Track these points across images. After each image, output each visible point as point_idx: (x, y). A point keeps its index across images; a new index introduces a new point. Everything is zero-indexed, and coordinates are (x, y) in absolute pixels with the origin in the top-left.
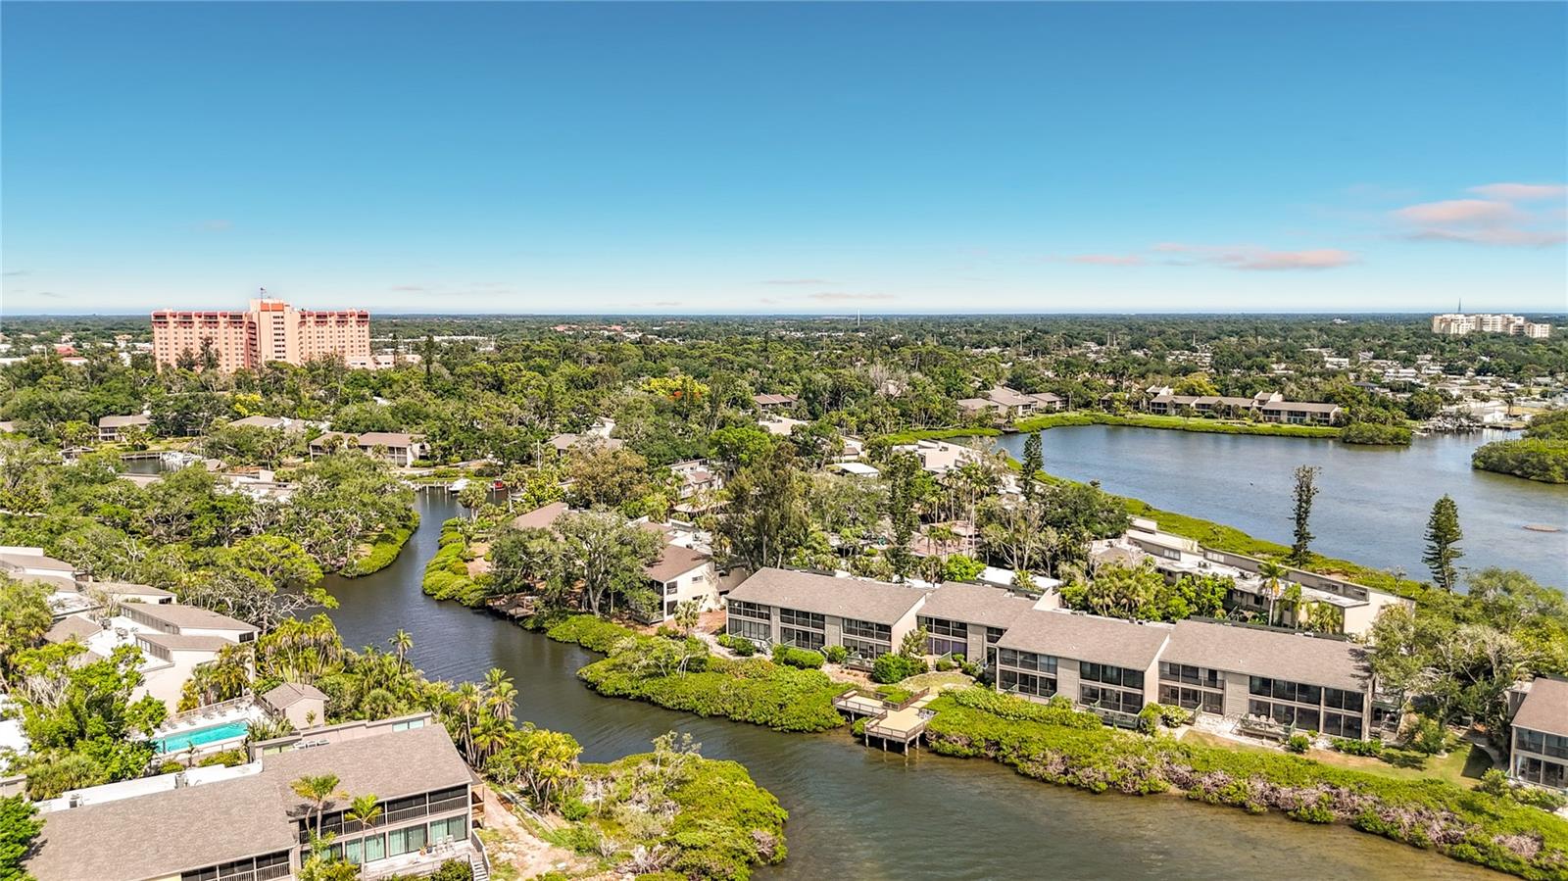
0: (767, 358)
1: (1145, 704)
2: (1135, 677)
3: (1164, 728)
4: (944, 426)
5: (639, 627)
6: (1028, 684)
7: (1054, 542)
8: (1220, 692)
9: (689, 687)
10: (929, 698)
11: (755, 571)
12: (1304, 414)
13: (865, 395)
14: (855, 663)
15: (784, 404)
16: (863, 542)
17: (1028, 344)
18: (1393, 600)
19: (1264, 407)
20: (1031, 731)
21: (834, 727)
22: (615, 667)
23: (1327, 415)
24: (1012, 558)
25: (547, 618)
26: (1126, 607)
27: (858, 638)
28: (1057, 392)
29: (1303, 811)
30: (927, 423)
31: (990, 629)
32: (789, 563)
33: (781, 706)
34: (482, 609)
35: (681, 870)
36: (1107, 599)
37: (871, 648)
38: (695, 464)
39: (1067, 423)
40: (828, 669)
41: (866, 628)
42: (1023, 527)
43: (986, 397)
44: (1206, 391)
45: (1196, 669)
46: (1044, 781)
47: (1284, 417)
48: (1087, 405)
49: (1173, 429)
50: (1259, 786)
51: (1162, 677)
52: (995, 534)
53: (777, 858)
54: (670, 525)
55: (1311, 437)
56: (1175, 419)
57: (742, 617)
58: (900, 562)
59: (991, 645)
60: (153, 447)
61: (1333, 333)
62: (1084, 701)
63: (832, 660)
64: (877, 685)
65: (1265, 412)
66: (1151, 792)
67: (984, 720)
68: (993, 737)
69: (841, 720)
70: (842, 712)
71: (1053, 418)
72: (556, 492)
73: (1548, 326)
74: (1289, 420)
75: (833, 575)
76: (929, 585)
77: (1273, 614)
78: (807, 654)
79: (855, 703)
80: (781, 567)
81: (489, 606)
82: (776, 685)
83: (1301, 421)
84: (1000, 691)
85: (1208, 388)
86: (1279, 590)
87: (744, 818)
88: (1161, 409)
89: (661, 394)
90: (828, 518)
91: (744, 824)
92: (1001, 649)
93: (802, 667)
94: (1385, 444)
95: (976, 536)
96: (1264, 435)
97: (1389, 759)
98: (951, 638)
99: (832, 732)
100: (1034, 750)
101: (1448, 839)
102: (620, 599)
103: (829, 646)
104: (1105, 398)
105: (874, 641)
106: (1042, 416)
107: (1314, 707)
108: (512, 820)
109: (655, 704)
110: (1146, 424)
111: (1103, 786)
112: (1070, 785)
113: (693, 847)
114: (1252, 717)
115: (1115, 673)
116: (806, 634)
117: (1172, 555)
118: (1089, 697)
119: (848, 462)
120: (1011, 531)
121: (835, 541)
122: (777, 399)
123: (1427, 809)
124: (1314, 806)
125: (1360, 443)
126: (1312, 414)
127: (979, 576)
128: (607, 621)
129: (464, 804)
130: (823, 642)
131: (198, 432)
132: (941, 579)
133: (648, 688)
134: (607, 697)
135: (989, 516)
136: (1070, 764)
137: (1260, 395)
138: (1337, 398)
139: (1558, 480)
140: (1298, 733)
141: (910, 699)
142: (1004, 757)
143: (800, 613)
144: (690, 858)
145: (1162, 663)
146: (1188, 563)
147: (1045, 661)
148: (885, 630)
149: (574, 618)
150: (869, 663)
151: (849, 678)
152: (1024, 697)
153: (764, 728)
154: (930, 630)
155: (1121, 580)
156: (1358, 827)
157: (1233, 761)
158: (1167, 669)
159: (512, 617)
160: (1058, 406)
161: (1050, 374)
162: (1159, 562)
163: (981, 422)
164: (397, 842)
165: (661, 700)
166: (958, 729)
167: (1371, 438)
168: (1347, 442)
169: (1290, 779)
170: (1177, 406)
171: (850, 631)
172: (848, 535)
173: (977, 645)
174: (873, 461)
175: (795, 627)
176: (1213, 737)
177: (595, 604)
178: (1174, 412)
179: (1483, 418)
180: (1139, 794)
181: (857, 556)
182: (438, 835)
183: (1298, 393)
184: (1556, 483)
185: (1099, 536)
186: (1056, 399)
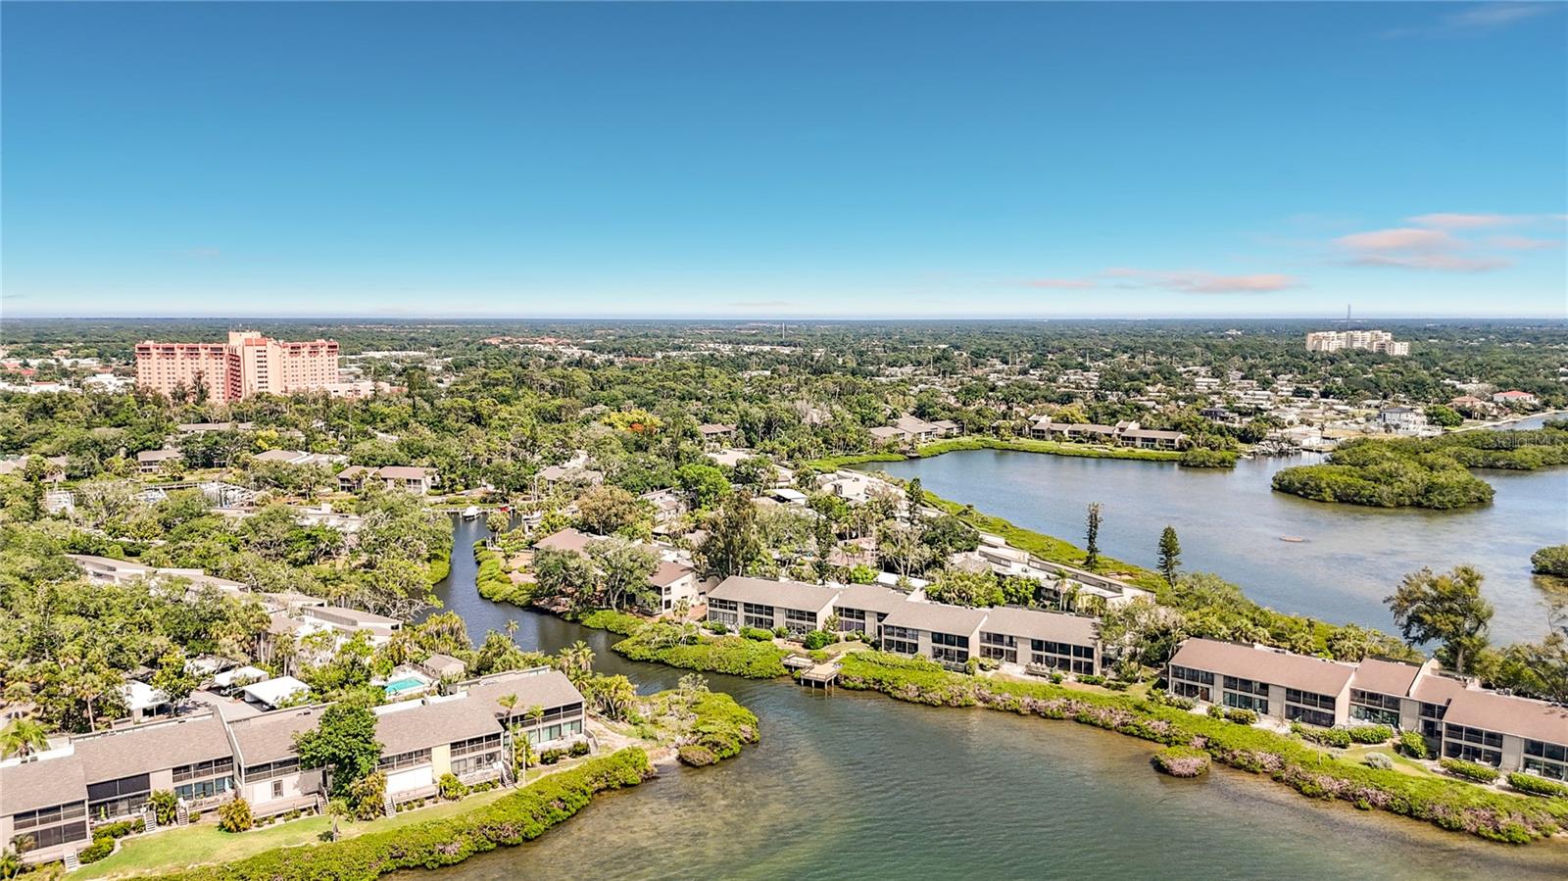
0: (704, 384)
1: (970, 657)
2: (964, 641)
3: (981, 671)
4: (859, 451)
5: (646, 618)
6: (901, 647)
7: (927, 555)
8: (1014, 649)
9: (689, 654)
10: (840, 657)
11: (724, 578)
12: (1154, 440)
13: (793, 425)
14: (793, 637)
15: (725, 433)
16: (796, 555)
17: (938, 365)
18: (1140, 593)
19: (1123, 434)
20: (900, 673)
21: (782, 675)
22: (637, 643)
23: (1173, 441)
24: (900, 566)
25: (580, 613)
26: (965, 599)
27: (795, 621)
28: (955, 420)
29: (1049, 713)
30: (846, 449)
31: (879, 614)
32: (747, 573)
33: (748, 663)
34: (529, 607)
35: (703, 744)
36: (953, 594)
37: (804, 628)
38: (663, 493)
39: (961, 448)
40: (775, 641)
41: (801, 615)
42: (907, 545)
43: (895, 426)
44: (1077, 419)
45: (1002, 636)
46: (906, 701)
47: (1138, 443)
48: (980, 430)
49: (1048, 453)
50: (1027, 700)
51: (982, 641)
52: (889, 550)
53: (755, 739)
54: (657, 545)
55: (1157, 460)
56: (1050, 444)
57: (718, 609)
58: (822, 570)
59: (880, 624)
60: (188, 478)
61: (1216, 351)
62: (935, 657)
63: (778, 636)
64: (808, 651)
65: (1123, 438)
66: (967, 706)
67: (873, 668)
68: (878, 677)
69: (786, 671)
70: (786, 666)
71: (949, 443)
72: (565, 520)
73: (1407, 343)
74: (1143, 445)
75: (777, 580)
76: (842, 586)
77: (1063, 602)
78: (763, 632)
79: (794, 661)
80: (742, 575)
81: (535, 606)
82: (745, 651)
83: (1152, 445)
84: (884, 651)
85: (1079, 417)
86: (1067, 586)
87: (735, 719)
88: (1039, 435)
89: (622, 428)
90: (771, 538)
91: (735, 723)
92: (885, 626)
93: (760, 640)
94: (1214, 467)
95: (877, 550)
96: (1120, 458)
97: (1108, 686)
98: (854, 620)
99: (781, 678)
100: (901, 684)
101: (1124, 724)
102: (631, 598)
103: (776, 627)
104: (994, 425)
105: (805, 623)
106: (942, 441)
107: (1067, 657)
108: (601, 726)
109: (667, 665)
110: (1026, 449)
111: (940, 702)
112: (921, 702)
113: (710, 733)
114: (1033, 664)
115: (953, 639)
116: (761, 620)
117: (1006, 563)
118: (937, 654)
119: (781, 488)
120: (899, 547)
121: (776, 555)
122: (718, 428)
123: (1116, 709)
124: (1055, 710)
125: (1194, 466)
126: (1161, 441)
127: (875, 580)
128: (622, 614)
129: (581, 713)
130: (772, 625)
131: (224, 464)
132: (849, 582)
133: (662, 655)
134: (636, 661)
135: (885, 537)
136: (921, 690)
137: (1121, 424)
138: (1183, 426)
139: (1328, 499)
140: (1058, 672)
141: (827, 658)
142: (884, 688)
143: (757, 606)
144: (707, 738)
145: (981, 633)
146: (1015, 569)
147: (911, 632)
148: (812, 616)
149: (600, 612)
150: (803, 637)
151: (790, 647)
152: (899, 654)
153: (738, 677)
154: (841, 615)
155: (962, 581)
156: (1077, 720)
157: (1015, 688)
158: (985, 636)
159: (554, 613)
160: (955, 432)
161: (952, 400)
162: (996, 568)
163: (890, 448)
164: (545, 734)
165: (670, 662)
166: (858, 674)
167: (1203, 462)
168: (1184, 465)
169: (1045, 697)
170: (1053, 432)
171: (790, 617)
172: (785, 551)
173: (871, 623)
174: (801, 487)
175: (754, 615)
176: (1009, 676)
177: (614, 603)
178: (1050, 437)
179: (1301, 442)
180: (960, 706)
181: (793, 566)
182: (566, 730)
183: (1151, 422)
184: (1326, 502)
185: (959, 550)
186: (954, 425)
